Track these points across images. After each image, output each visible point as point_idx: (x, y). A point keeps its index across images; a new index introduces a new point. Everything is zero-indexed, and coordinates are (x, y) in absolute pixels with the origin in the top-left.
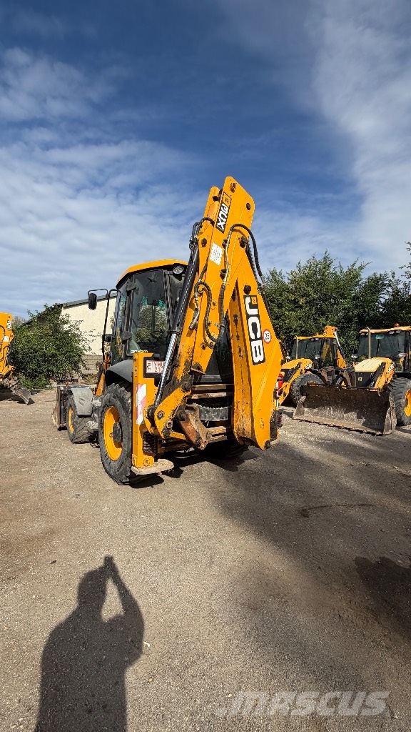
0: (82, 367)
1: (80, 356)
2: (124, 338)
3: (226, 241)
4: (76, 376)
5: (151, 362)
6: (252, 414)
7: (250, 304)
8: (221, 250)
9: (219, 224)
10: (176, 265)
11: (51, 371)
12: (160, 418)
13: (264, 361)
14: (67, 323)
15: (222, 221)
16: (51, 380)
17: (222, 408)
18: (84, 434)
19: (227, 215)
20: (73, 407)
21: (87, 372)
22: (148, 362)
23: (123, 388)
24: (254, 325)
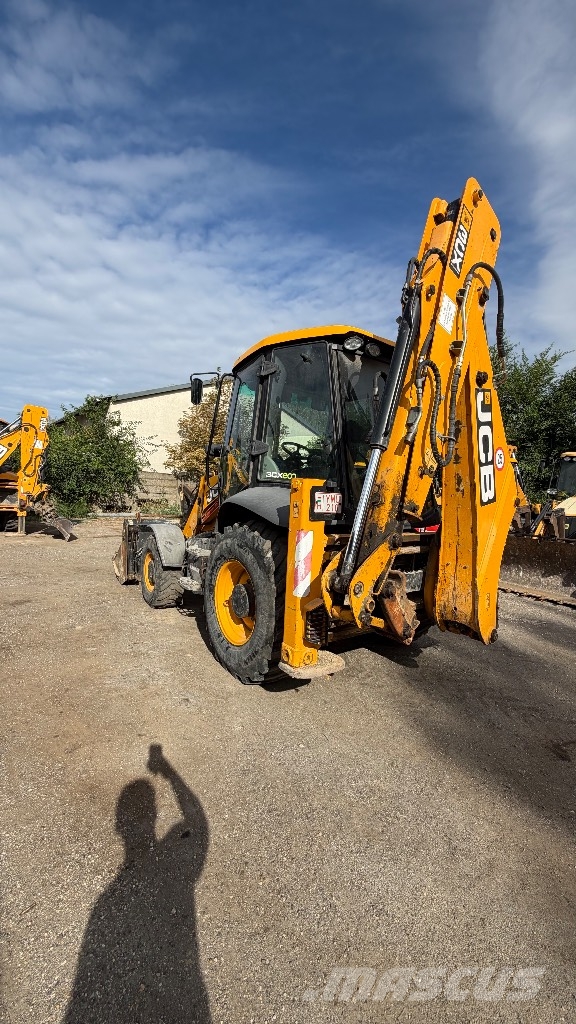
0: (137, 488)
1: (135, 472)
2: (254, 453)
3: (462, 292)
4: (129, 503)
5: (321, 496)
6: (474, 585)
7: (483, 403)
8: (454, 307)
9: (454, 261)
10: (351, 334)
11: (96, 493)
12: (356, 594)
13: (494, 500)
14: (118, 425)
15: (459, 256)
16: (94, 506)
17: (414, 572)
18: (169, 594)
19: (465, 246)
20: (153, 553)
21: (142, 496)
22: (317, 495)
23: (256, 533)
24: (486, 438)
